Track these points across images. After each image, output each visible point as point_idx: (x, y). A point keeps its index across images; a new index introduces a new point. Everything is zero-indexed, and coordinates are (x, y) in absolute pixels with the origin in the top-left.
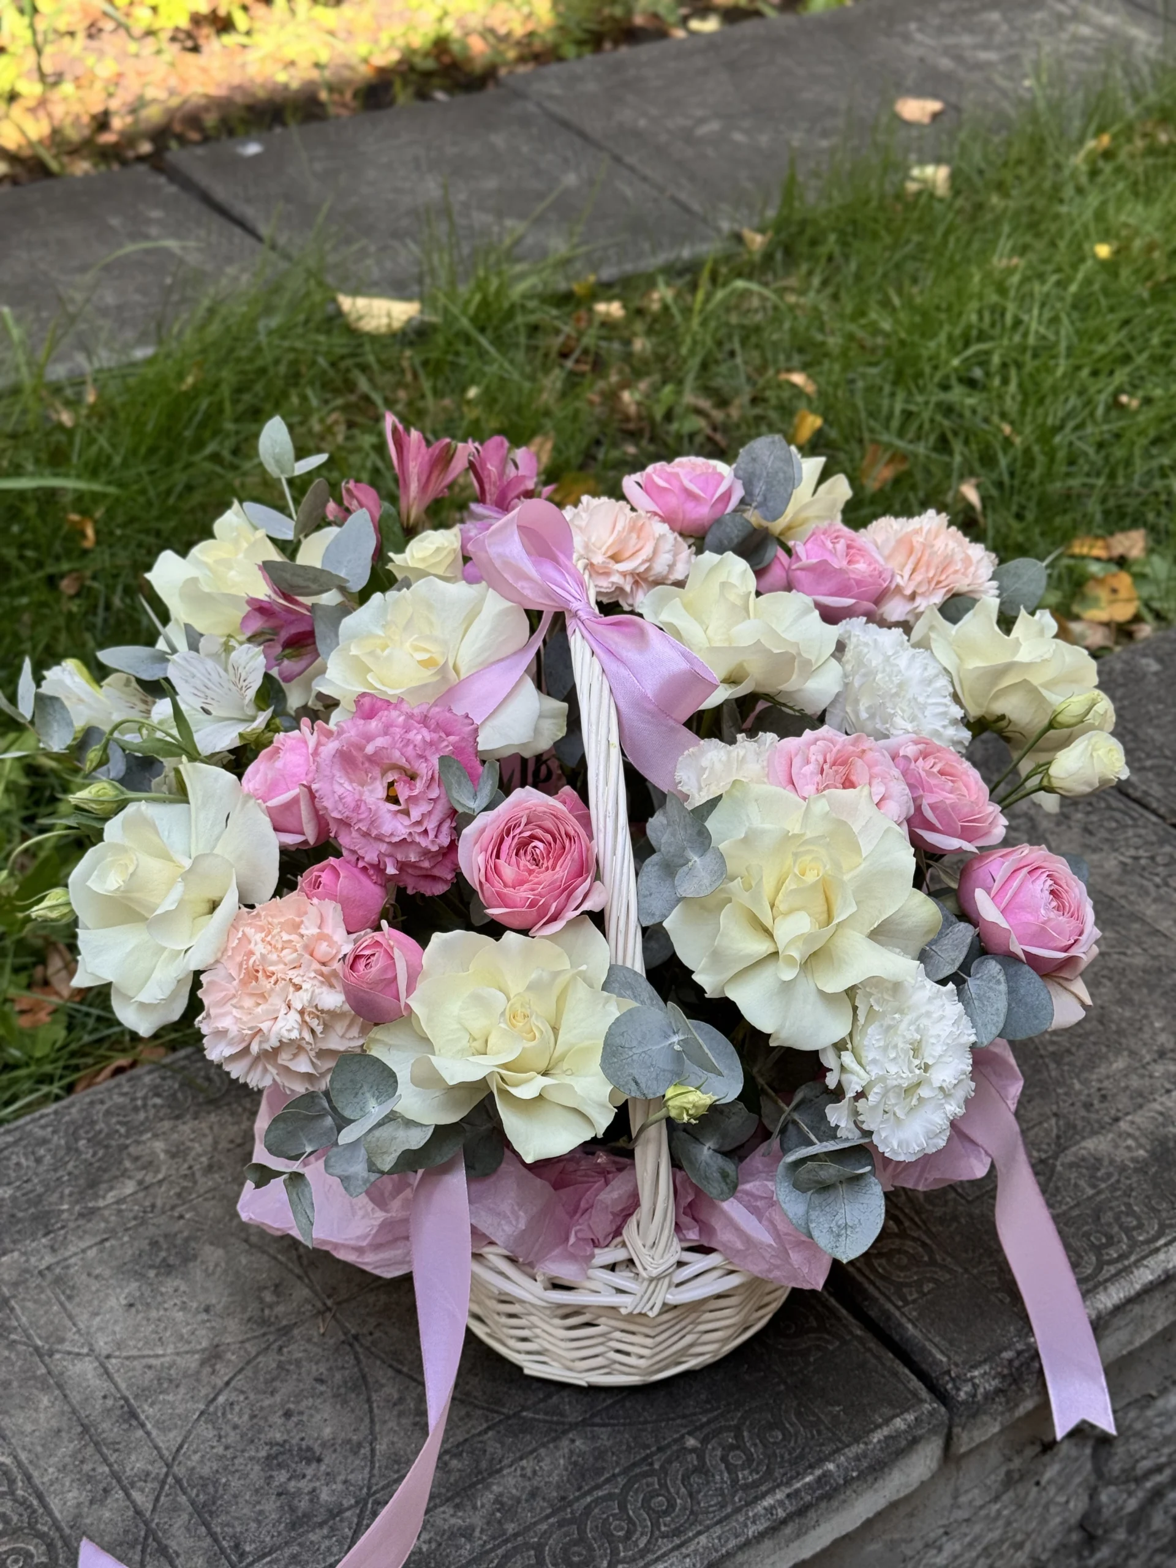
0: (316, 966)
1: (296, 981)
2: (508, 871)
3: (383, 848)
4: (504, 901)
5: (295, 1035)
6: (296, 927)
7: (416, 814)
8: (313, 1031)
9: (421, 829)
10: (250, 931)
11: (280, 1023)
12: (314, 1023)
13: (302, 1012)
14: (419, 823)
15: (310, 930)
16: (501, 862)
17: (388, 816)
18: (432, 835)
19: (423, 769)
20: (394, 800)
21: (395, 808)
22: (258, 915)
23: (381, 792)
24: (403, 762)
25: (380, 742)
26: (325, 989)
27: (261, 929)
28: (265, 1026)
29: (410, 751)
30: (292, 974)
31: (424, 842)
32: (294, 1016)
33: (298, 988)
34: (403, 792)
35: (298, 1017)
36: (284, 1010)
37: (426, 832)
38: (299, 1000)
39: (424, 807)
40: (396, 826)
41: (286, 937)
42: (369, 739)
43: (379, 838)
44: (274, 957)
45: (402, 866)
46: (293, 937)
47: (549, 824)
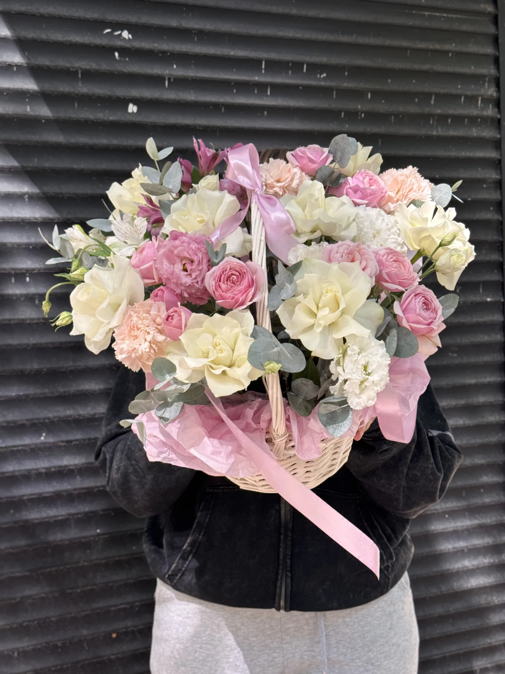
0: (155, 325)
1: (148, 331)
2: (223, 286)
3: (183, 288)
4: (223, 298)
5: (148, 350)
6: (148, 312)
7: (194, 275)
8: (155, 350)
9: (195, 281)
10: (132, 313)
11: (142, 346)
12: (154, 346)
13: (150, 342)
14: (195, 278)
15: (153, 312)
16: (221, 283)
17: (184, 277)
18: (200, 283)
19: (195, 258)
20: (185, 270)
21: (186, 273)
22: (135, 307)
23: (181, 267)
24: (188, 256)
25: (180, 248)
26: (158, 334)
27: (135, 312)
28: (137, 347)
29: (191, 252)
30: (146, 328)
31: (197, 286)
32: (147, 344)
33: (149, 333)
34: (189, 267)
35: (149, 344)
36: (144, 341)
37: (197, 282)
38: (149, 338)
39: (197, 273)
40: (187, 280)
41: (145, 315)
42: (176, 247)
43: (181, 284)
44: (140, 322)
45: (190, 294)
46: (147, 315)
47: (238, 269)
